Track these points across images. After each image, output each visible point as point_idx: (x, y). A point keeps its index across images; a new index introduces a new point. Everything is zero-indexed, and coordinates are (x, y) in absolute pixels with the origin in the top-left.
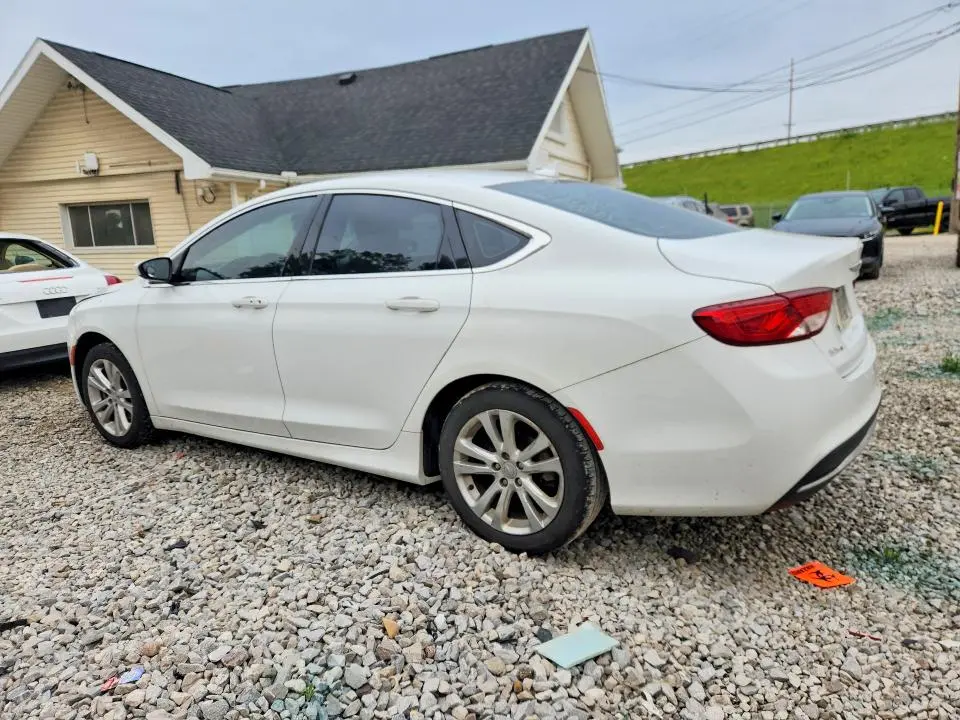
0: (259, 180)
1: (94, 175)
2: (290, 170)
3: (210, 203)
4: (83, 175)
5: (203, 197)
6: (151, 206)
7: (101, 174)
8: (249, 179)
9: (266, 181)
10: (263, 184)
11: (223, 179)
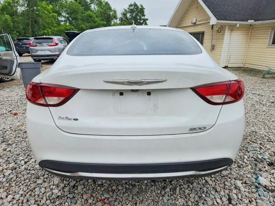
0: (237, 24)
1: (195, 24)
2: (251, 19)
3: (219, 32)
4: (192, 24)
5: (218, 30)
6: (205, 34)
7: (197, 24)
8: (233, 24)
9: (240, 24)
10: (238, 25)
11: (224, 24)
